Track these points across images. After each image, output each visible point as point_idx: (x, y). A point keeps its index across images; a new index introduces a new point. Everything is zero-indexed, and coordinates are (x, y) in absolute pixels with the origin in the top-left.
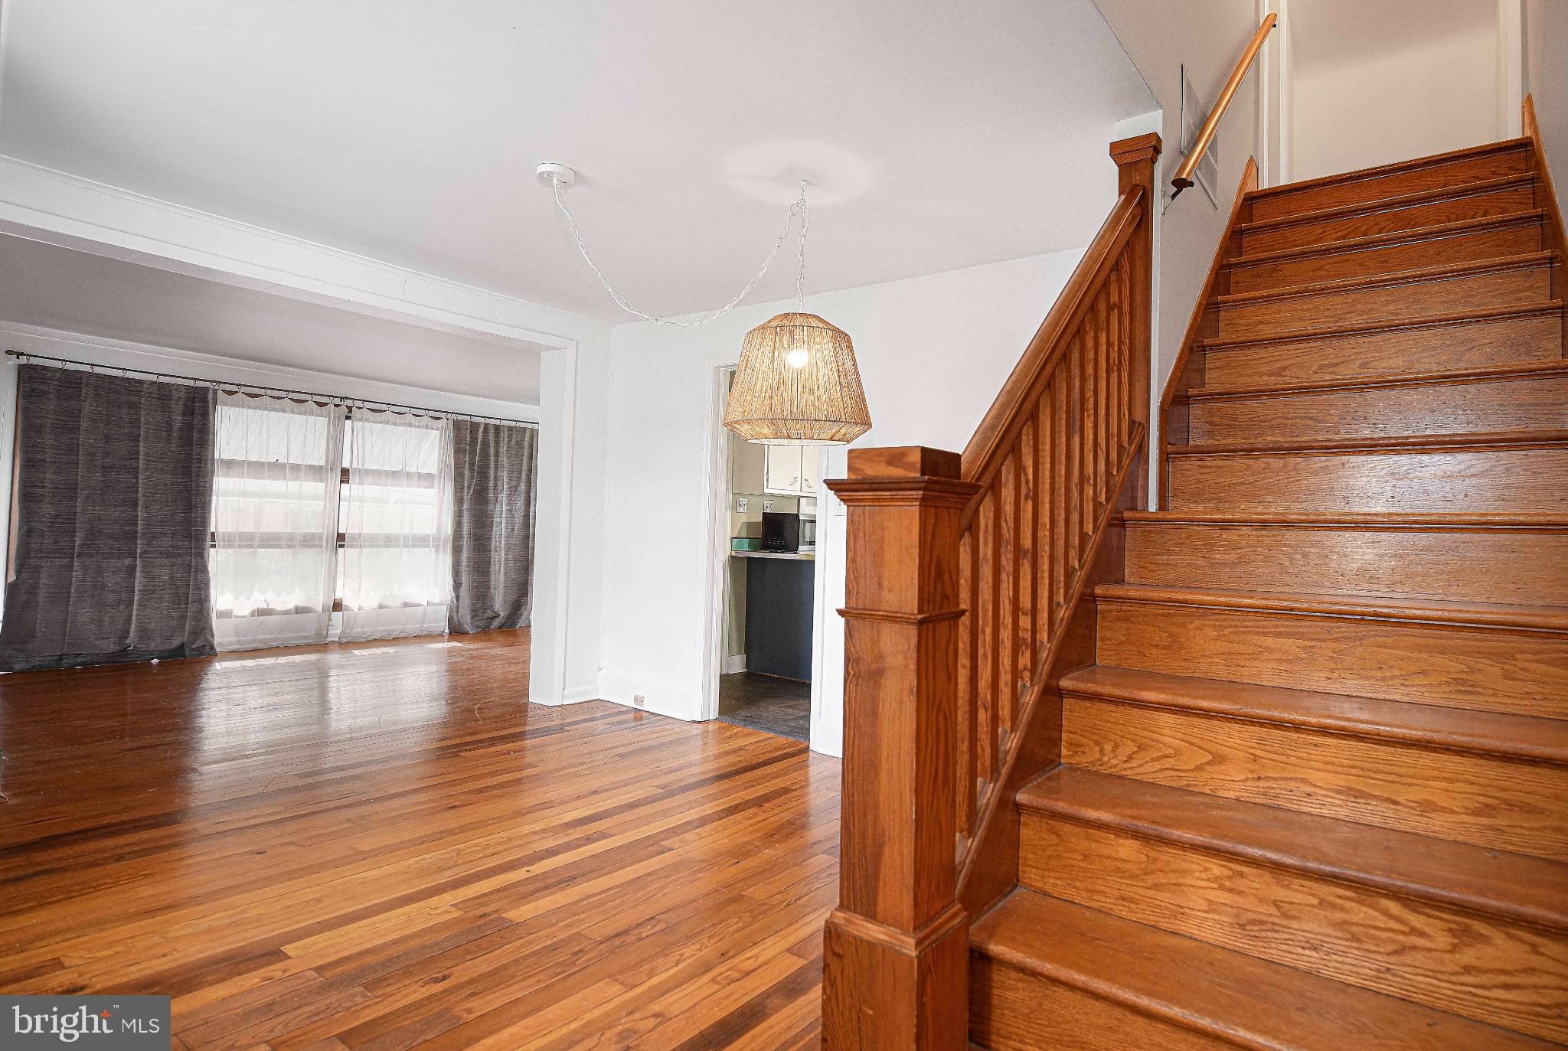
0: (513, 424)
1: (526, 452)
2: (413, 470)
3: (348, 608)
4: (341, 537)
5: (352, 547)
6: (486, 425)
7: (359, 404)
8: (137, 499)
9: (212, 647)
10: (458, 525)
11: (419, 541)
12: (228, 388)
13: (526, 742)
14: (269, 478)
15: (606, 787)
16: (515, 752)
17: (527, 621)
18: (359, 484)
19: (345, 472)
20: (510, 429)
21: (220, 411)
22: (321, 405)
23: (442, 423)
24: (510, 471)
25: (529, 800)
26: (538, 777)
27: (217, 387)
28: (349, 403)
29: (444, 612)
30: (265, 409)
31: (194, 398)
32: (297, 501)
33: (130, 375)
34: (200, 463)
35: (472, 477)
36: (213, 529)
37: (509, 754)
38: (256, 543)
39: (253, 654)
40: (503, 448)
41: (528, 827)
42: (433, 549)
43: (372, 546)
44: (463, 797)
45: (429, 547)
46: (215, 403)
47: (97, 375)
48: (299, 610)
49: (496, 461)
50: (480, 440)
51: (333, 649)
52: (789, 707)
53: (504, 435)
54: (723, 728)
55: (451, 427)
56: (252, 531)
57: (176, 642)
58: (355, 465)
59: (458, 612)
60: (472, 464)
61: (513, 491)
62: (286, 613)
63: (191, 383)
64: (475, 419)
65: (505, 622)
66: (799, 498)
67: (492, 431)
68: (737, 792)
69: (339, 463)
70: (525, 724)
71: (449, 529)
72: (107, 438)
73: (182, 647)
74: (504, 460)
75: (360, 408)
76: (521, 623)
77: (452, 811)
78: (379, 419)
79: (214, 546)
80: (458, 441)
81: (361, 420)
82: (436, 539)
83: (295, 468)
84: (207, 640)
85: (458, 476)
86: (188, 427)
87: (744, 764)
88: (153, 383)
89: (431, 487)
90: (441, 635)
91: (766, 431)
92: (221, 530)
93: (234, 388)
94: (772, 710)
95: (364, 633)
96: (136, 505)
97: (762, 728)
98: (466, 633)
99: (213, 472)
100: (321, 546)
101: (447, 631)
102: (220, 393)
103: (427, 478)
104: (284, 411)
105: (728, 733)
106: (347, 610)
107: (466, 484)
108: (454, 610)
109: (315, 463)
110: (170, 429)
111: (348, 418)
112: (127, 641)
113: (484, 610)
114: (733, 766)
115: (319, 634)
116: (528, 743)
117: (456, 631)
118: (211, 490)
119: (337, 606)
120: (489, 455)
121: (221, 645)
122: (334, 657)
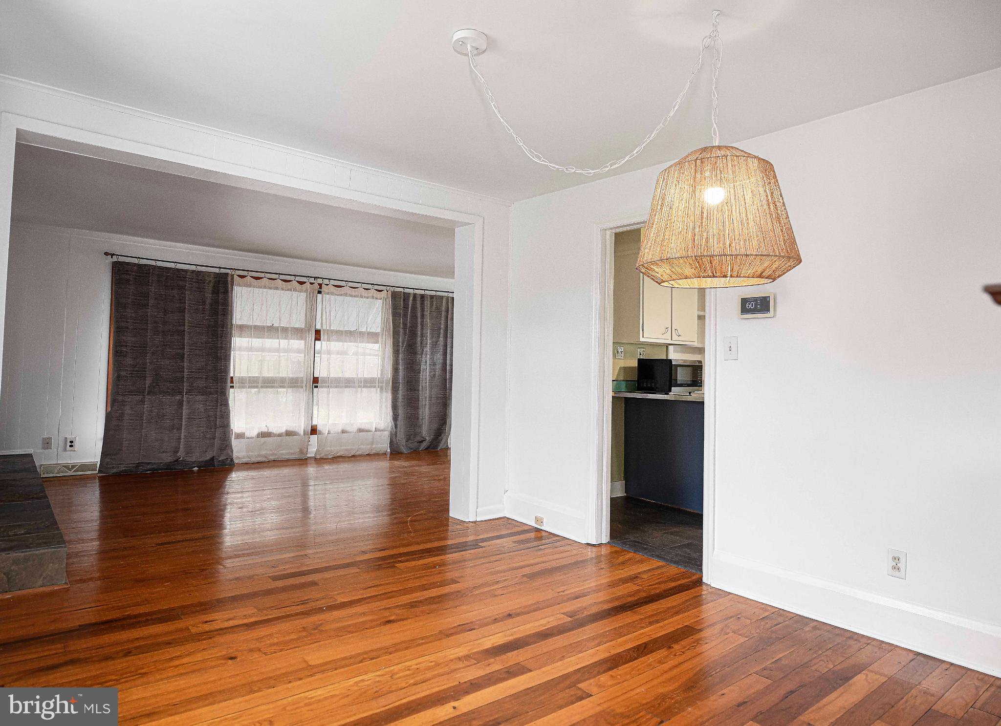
0: (433, 293)
1: (443, 314)
2: (364, 330)
3: (321, 433)
4: (316, 380)
5: (322, 387)
6: (415, 295)
7: (326, 282)
8: (184, 354)
9: (232, 460)
10: (396, 370)
11: (368, 383)
12: (242, 273)
13: (448, 556)
14: (268, 338)
15: (518, 611)
16: (440, 566)
17: (446, 445)
18: (328, 341)
19: (318, 333)
20: (432, 297)
21: (235, 290)
22: (301, 283)
23: (383, 294)
24: (432, 330)
25: (450, 620)
26: (459, 594)
27: (233, 273)
28: (320, 281)
29: (386, 437)
30: (265, 287)
31: (219, 281)
32: (286, 354)
33: (179, 266)
34: (223, 327)
35: (405, 334)
36: (232, 375)
37: (435, 567)
38: (260, 385)
39: (258, 465)
40: (427, 313)
41: (452, 651)
42: (379, 389)
43: (337, 387)
44: (397, 611)
45: (375, 387)
46: (232, 285)
47: (160, 268)
48: (289, 433)
49: (422, 322)
50: (410, 306)
51: (310, 464)
52: (672, 533)
53: (427, 303)
54: (616, 552)
55: (390, 297)
56: (257, 375)
57: (208, 457)
58: (324, 327)
59: (396, 436)
60: (405, 324)
61: (434, 345)
62: (280, 435)
63: (217, 270)
64: (407, 291)
65: (430, 445)
66: (667, 346)
67: (419, 299)
68: (643, 628)
69: (314, 326)
70: (445, 538)
71: (389, 374)
72: (165, 312)
73: (212, 459)
74: (428, 320)
75: (327, 285)
76: (441, 446)
77: (388, 626)
78: (340, 293)
79: (232, 387)
80: (395, 308)
81: (328, 294)
82: (380, 381)
83: (285, 330)
84: (228, 455)
85: (396, 333)
86: (215, 302)
87: (644, 595)
88: (193, 271)
89: (377, 342)
90: (385, 454)
91: (688, 271)
92: (237, 375)
93: (245, 273)
94: (656, 536)
95: (331, 451)
96: (183, 358)
97: (652, 555)
98: (402, 453)
99: (231, 334)
100: (302, 387)
101: (389, 450)
102: (235, 276)
103: (372, 337)
104: (277, 288)
105: (621, 559)
106: (320, 434)
107: (401, 340)
108: (393, 436)
109: (297, 326)
110: (204, 303)
111: (320, 292)
112: (178, 455)
113: (415, 435)
114: (633, 595)
115: (301, 452)
116: (450, 557)
117: (395, 453)
118: (230, 347)
119: (314, 431)
120: (417, 318)
121: (238, 458)
122: (311, 470)
